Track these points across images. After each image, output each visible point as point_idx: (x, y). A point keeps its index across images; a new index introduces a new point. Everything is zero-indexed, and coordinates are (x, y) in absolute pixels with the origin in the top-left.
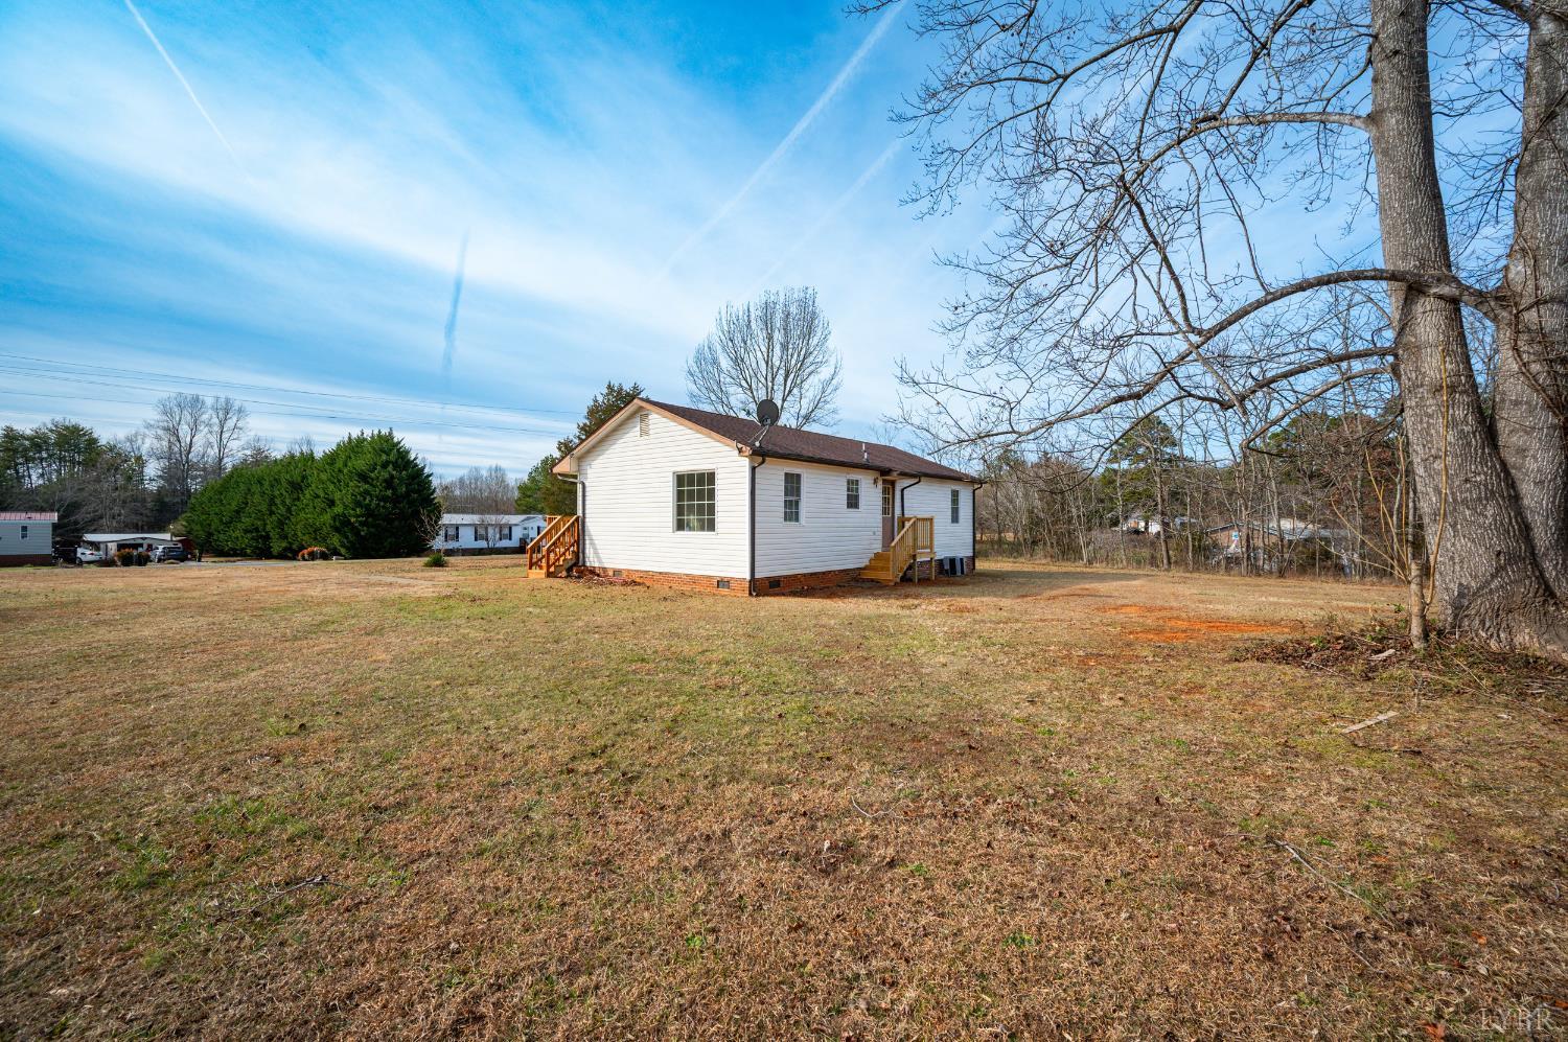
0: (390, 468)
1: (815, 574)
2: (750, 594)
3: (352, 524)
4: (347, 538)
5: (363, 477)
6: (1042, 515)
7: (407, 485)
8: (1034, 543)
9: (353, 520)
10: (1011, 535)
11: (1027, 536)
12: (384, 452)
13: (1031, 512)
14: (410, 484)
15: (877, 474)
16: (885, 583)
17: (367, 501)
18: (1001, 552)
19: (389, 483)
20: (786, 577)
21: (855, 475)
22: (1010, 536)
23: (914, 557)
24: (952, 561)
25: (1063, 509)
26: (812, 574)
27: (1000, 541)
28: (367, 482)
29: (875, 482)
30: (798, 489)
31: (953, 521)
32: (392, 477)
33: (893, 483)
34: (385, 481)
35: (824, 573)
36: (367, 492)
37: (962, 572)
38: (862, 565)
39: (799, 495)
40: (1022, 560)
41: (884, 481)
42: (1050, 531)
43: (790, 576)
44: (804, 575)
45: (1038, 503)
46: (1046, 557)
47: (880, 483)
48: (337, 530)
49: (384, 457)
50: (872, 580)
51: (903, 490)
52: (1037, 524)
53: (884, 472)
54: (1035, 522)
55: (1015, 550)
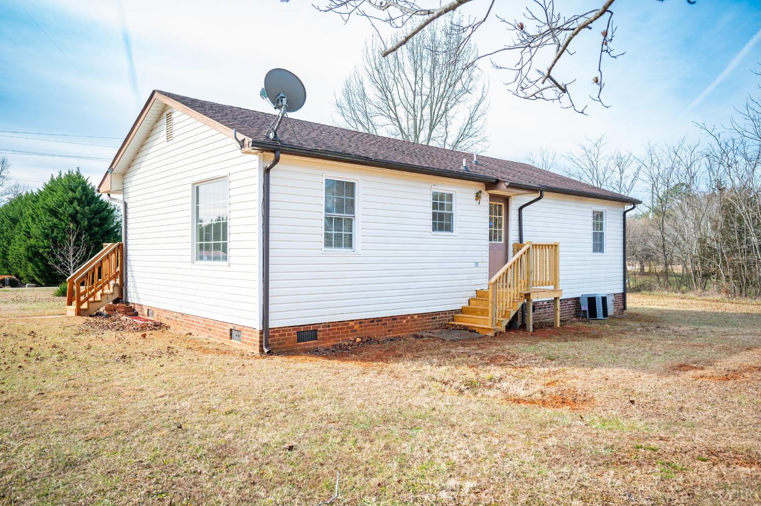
0: (75, 203)
1: (379, 320)
2: (262, 351)
3: (40, 254)
4: (38, 267)
5: (53, 212)
6: (715, 245)
7: (89, 220)
8: (706, 276)
9: (41, 251)
10: (680, 267)
11: (698, 267)
12: (72, 190)
13: (702, 241)
14: (92, 218)
15: (480, 186)
16: (482, 333)
17: (55, 234)
18: (667, 286)
19: (74, 217)
20: (327, 325)
21: (444, 186)
22: (678, 269)
23: (527, 296)
24: (592, 300)
25: (741, 238)
26: (372, 321)
27: (666, 274)
28: (57, 217)
29: (478, 196)
30: (352, 204)
31: (595, 250)
32: (77, 212)
33: (506, 200)
34: (70, 215)
35: (394, 318)
36: (55, 226)
37: (605, 313)
38: (458, 307)
39: (352, 211)
40: (691, 294)
41: (492, 197)
42: (724, 263)
43: (334, 324)
44: (360, 322)
45: (711, 234)
46: (719, 291)
47: (485, 197)
48: (30, 260)
49: (71, 194)
50: (466, 328)
51: (520, 209)
52: (709, 256)
53: (491, 184)
54: (707, 253)
55: (684, 283)
